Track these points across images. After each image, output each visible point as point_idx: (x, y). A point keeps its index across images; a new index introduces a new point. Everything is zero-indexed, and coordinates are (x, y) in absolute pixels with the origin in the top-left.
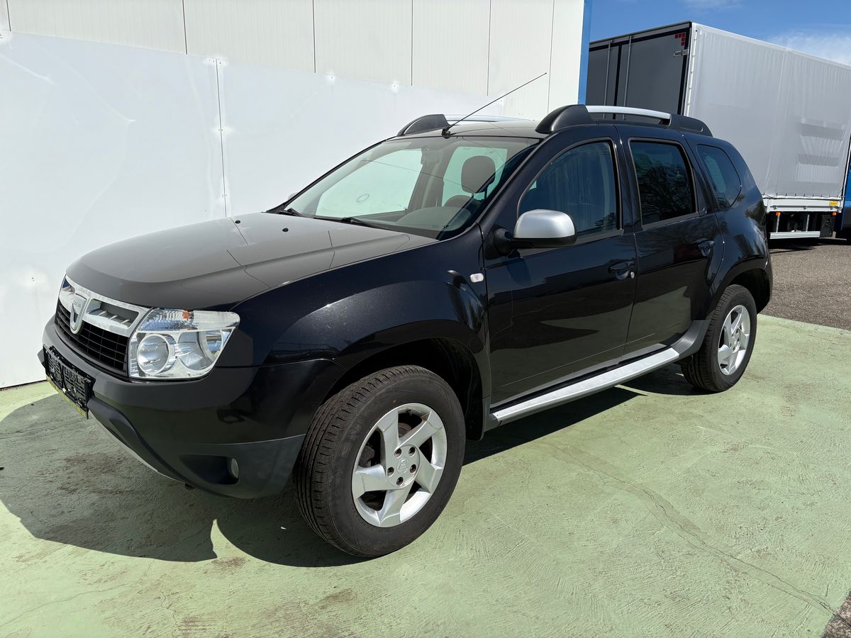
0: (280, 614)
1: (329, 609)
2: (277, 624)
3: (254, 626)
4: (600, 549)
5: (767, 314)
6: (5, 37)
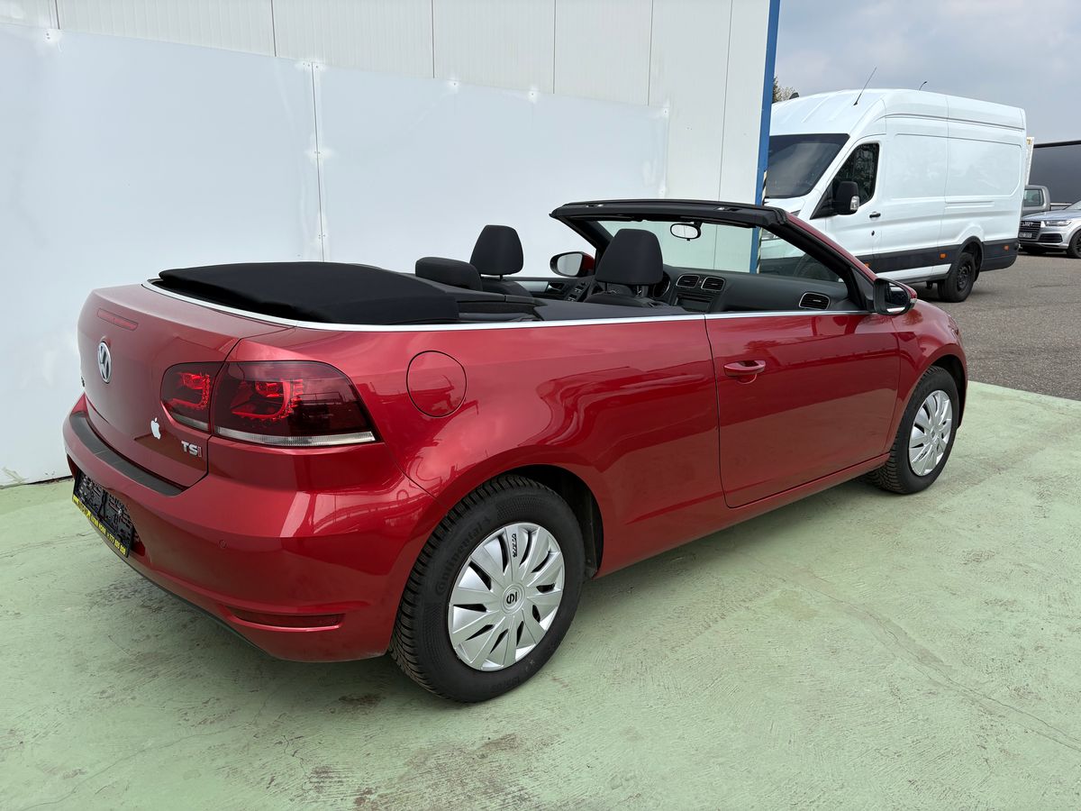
0: (431, 763)
1: (490, 759)
4: (819, 686)
5: (1005, 385)
6: (53, 37)
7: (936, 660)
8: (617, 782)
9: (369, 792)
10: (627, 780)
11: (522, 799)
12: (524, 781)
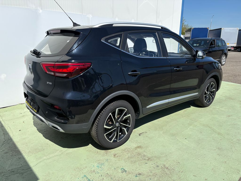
0: (126, 150)
1: (137, 150)
2: (126, 152)
3: (121, 152)
4: (199, 138)
5: (233, 82)
6: (41, 11)
7: (221, 134)
8: (162, 153)
9: (116, 154)
10: (164, 153)
11: (144, 156)
12: (144, 153)
